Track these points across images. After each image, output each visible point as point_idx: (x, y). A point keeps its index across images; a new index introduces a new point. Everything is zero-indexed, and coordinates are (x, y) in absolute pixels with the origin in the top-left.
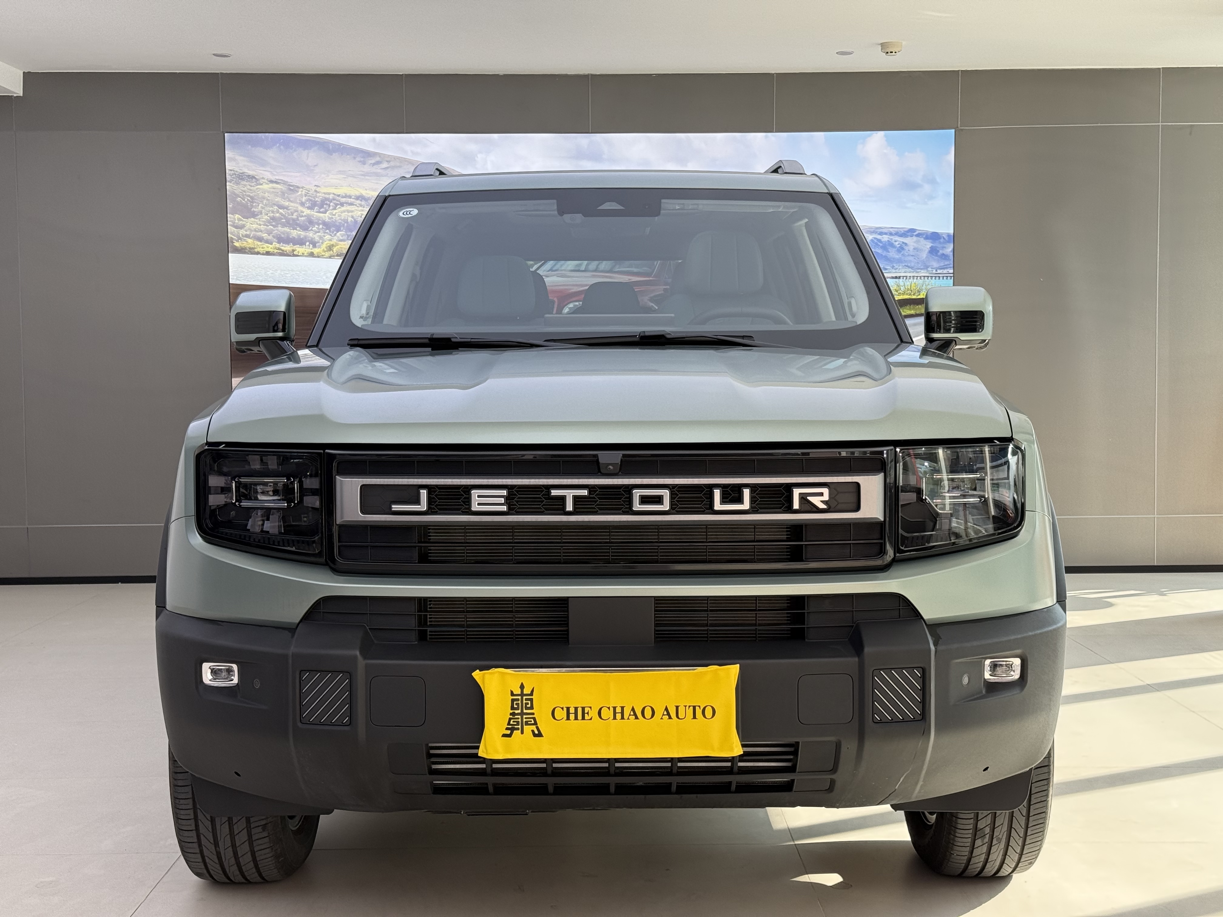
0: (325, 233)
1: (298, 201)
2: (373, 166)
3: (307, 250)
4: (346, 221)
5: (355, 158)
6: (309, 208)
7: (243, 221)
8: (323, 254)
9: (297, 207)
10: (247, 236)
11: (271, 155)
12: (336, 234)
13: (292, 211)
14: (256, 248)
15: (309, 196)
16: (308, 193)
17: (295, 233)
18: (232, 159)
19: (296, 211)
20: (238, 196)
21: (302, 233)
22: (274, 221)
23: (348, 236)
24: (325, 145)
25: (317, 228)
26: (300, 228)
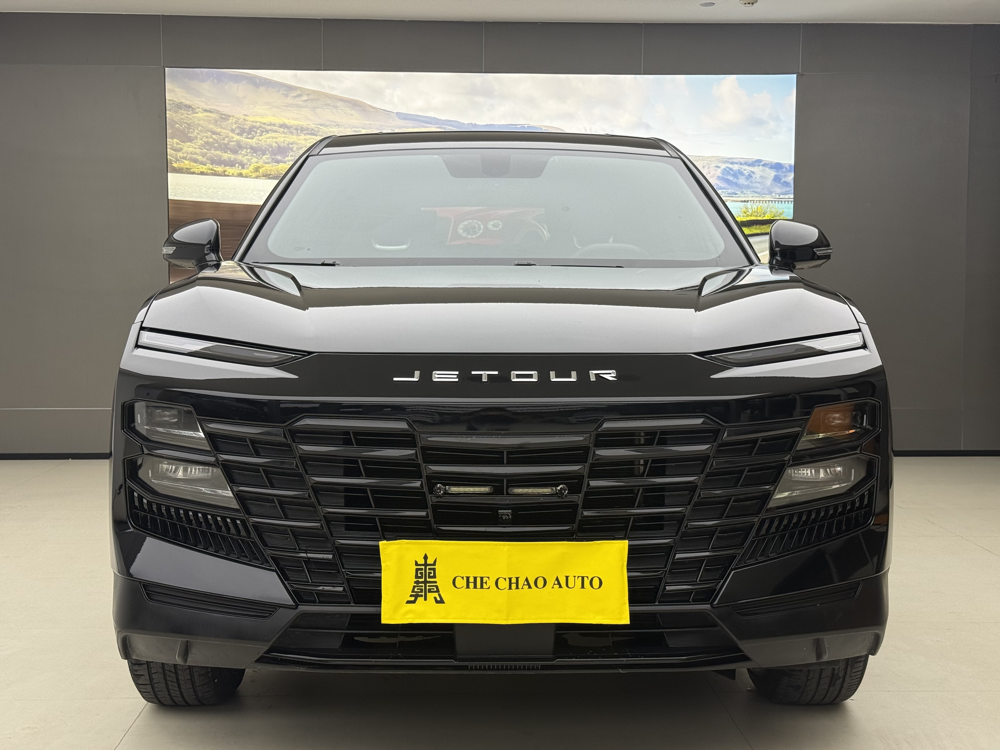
0: (252, 156)
3: (236, 171)
4: (269, 146)
5: (279, 91)
6: (238, 134)
7: (180, 145)
8: (251, 174)
9: (228, 134)
10: (184, 158)
11: (205, 87)
12: (261, 157)
13: (224, 136)
14: (192, 169)
15: (239, 124)
16: (237, 121)
17: (226, 156)
18: (171, 91)
19: (227, 137)
20: (176, 123)
21: (232, 156)
22: (208, 145)
23: (273, 159)
24: (253, 81)
25: (245, 152)
26: (231, 152)
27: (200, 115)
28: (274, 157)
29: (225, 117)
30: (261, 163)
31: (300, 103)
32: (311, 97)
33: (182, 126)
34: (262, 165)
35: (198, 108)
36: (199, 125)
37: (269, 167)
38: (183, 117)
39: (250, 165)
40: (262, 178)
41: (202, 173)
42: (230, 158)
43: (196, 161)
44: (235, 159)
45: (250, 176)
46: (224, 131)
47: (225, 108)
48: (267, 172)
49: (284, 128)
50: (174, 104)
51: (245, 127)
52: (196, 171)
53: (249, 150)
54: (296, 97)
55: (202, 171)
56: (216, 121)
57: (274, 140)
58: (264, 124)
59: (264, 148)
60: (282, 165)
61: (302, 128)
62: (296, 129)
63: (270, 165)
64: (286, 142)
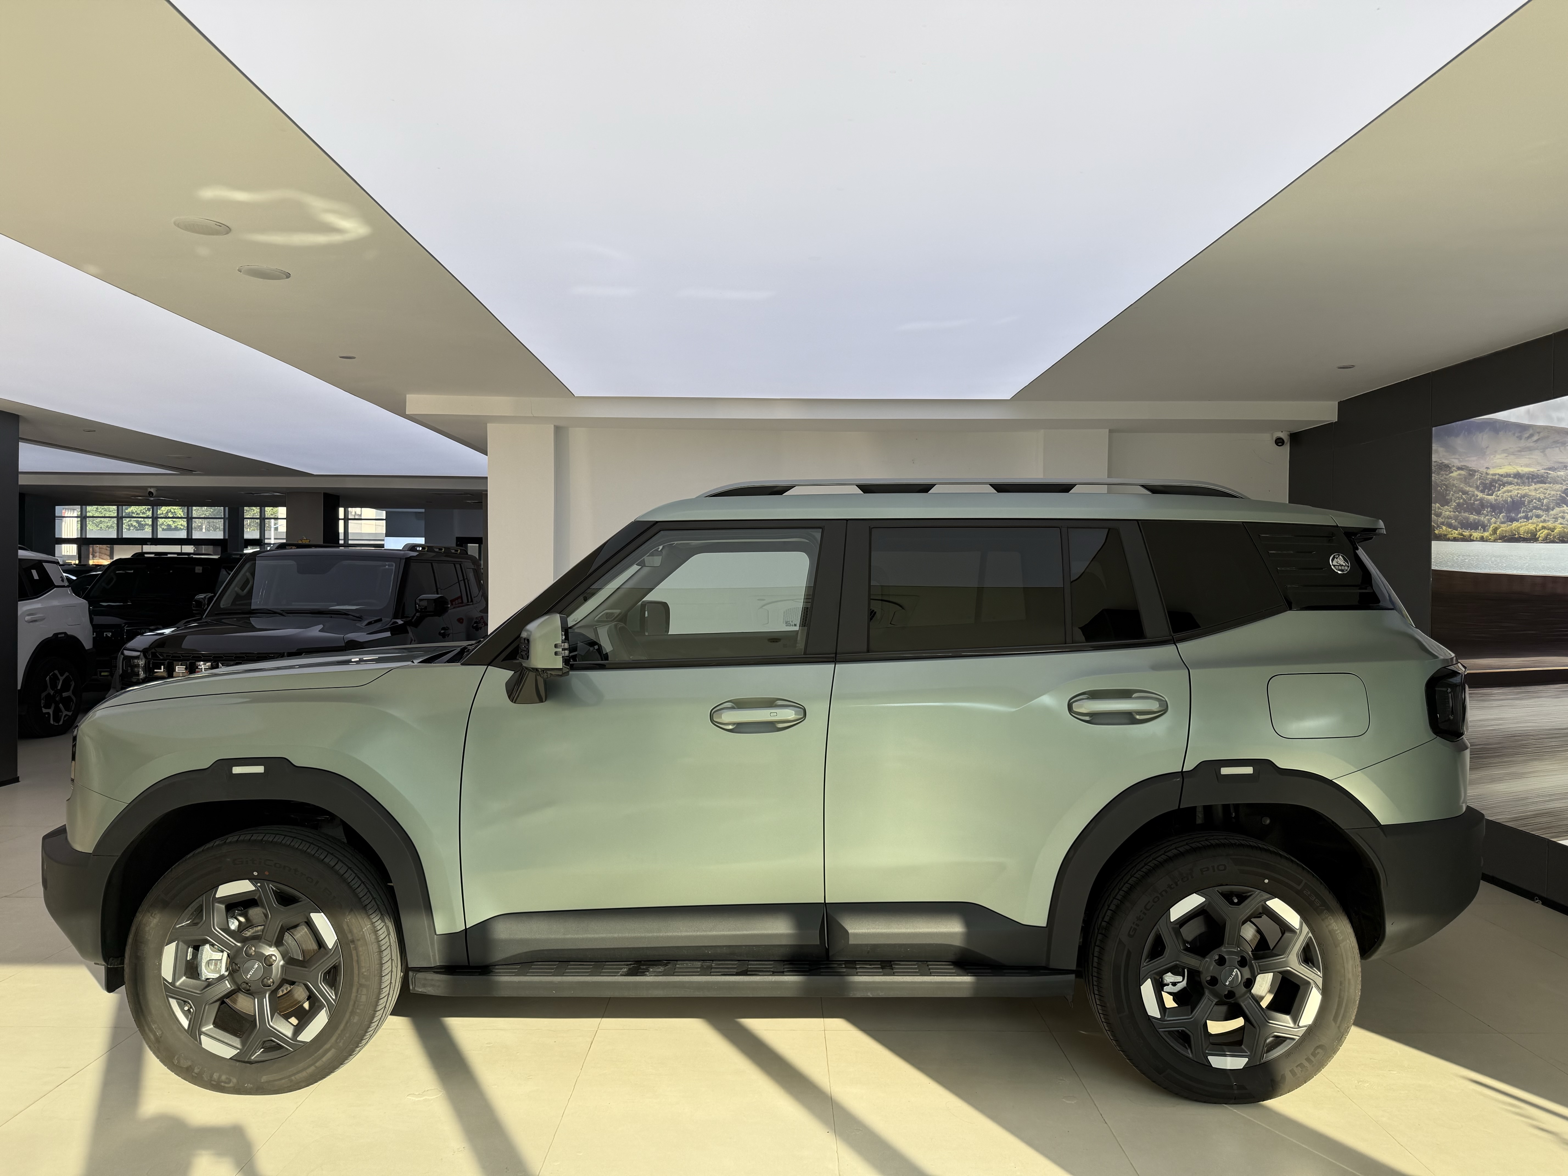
0: (1492, 516)
1: (1475, 486)
2: (1528, 439)
3: (1479, 534)
4: (1506, 502)
5: (1514, 434)
6: (1482, 491)
7: (1441, 509)
8: (1490, 537)
9: (1474, 492)
10: (1443, 523)
11: (1459, 442)
12: (1499, 516)
13: (1470, 495)
14: (1448, 535)
15: (1482, 479)
16: (1481, 476)
17: (1473, 517)
18: (1437, 451)
19: (1473, 495)
20: (1438, 485)
21: (1477, 517)
22: (1459, 507)
23: (1508, 517)
24: (1494, 425)
25: (1486, 511)
26: (1476, 513)
27: (1454, 474)
28: (1508, 515)
29: (1472, 473)
30: (1498, 523)
31: (1532, 444)
32: (1542, 435)
33: (1442, 489)
34: (1498, 525)
35: (1454, 466)
36: (1454, 485)
37: (1505, 527)
38: (1442, 478)
39: (1490, 527)
40: (1499, 541)
41: (1455, 540)
42: (1475, 519)
43: (1450, 526)
44: (1479, 521)
45: (1490, 539)
46: (1471, 489)
47: (1473, 462)
48: (1503, 533)
49: (1518, 479)
50: (1437, 465)
51: (1487, 482)
52: (1450, 536)
53: (1489, 509)
54: (1529, 438)
55: (1454, 536)
56: (1465, 478)
57: (1510, 494)
58: (1502, 476)
59: (1501, 505)
60: (1515, 523)
61: (1533, 475)
62: (1528, 478)
63: (1505, 525)
64: (1519, 495)
